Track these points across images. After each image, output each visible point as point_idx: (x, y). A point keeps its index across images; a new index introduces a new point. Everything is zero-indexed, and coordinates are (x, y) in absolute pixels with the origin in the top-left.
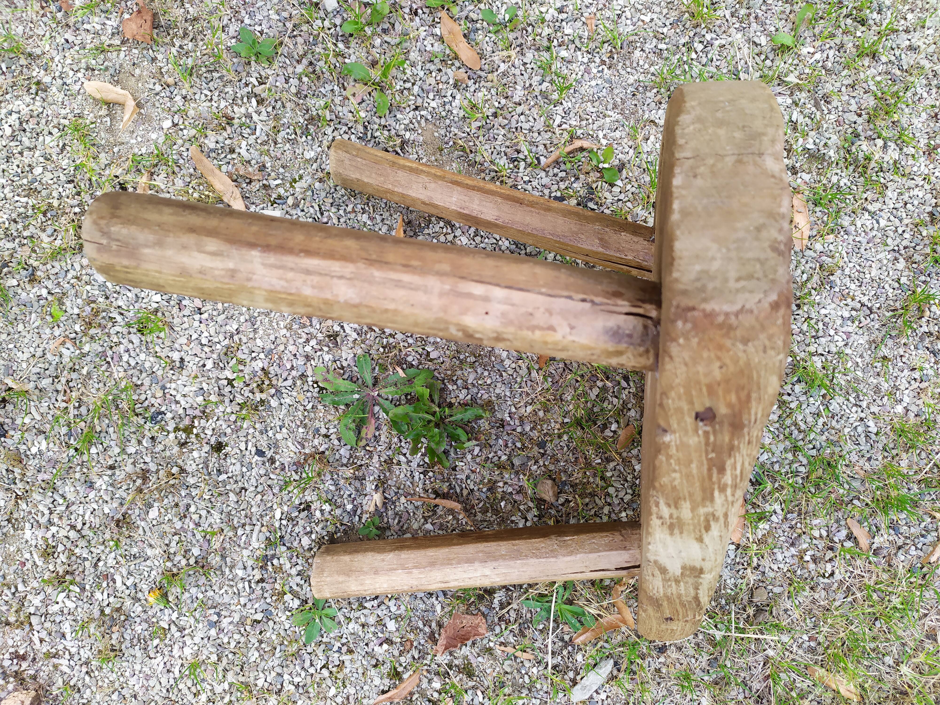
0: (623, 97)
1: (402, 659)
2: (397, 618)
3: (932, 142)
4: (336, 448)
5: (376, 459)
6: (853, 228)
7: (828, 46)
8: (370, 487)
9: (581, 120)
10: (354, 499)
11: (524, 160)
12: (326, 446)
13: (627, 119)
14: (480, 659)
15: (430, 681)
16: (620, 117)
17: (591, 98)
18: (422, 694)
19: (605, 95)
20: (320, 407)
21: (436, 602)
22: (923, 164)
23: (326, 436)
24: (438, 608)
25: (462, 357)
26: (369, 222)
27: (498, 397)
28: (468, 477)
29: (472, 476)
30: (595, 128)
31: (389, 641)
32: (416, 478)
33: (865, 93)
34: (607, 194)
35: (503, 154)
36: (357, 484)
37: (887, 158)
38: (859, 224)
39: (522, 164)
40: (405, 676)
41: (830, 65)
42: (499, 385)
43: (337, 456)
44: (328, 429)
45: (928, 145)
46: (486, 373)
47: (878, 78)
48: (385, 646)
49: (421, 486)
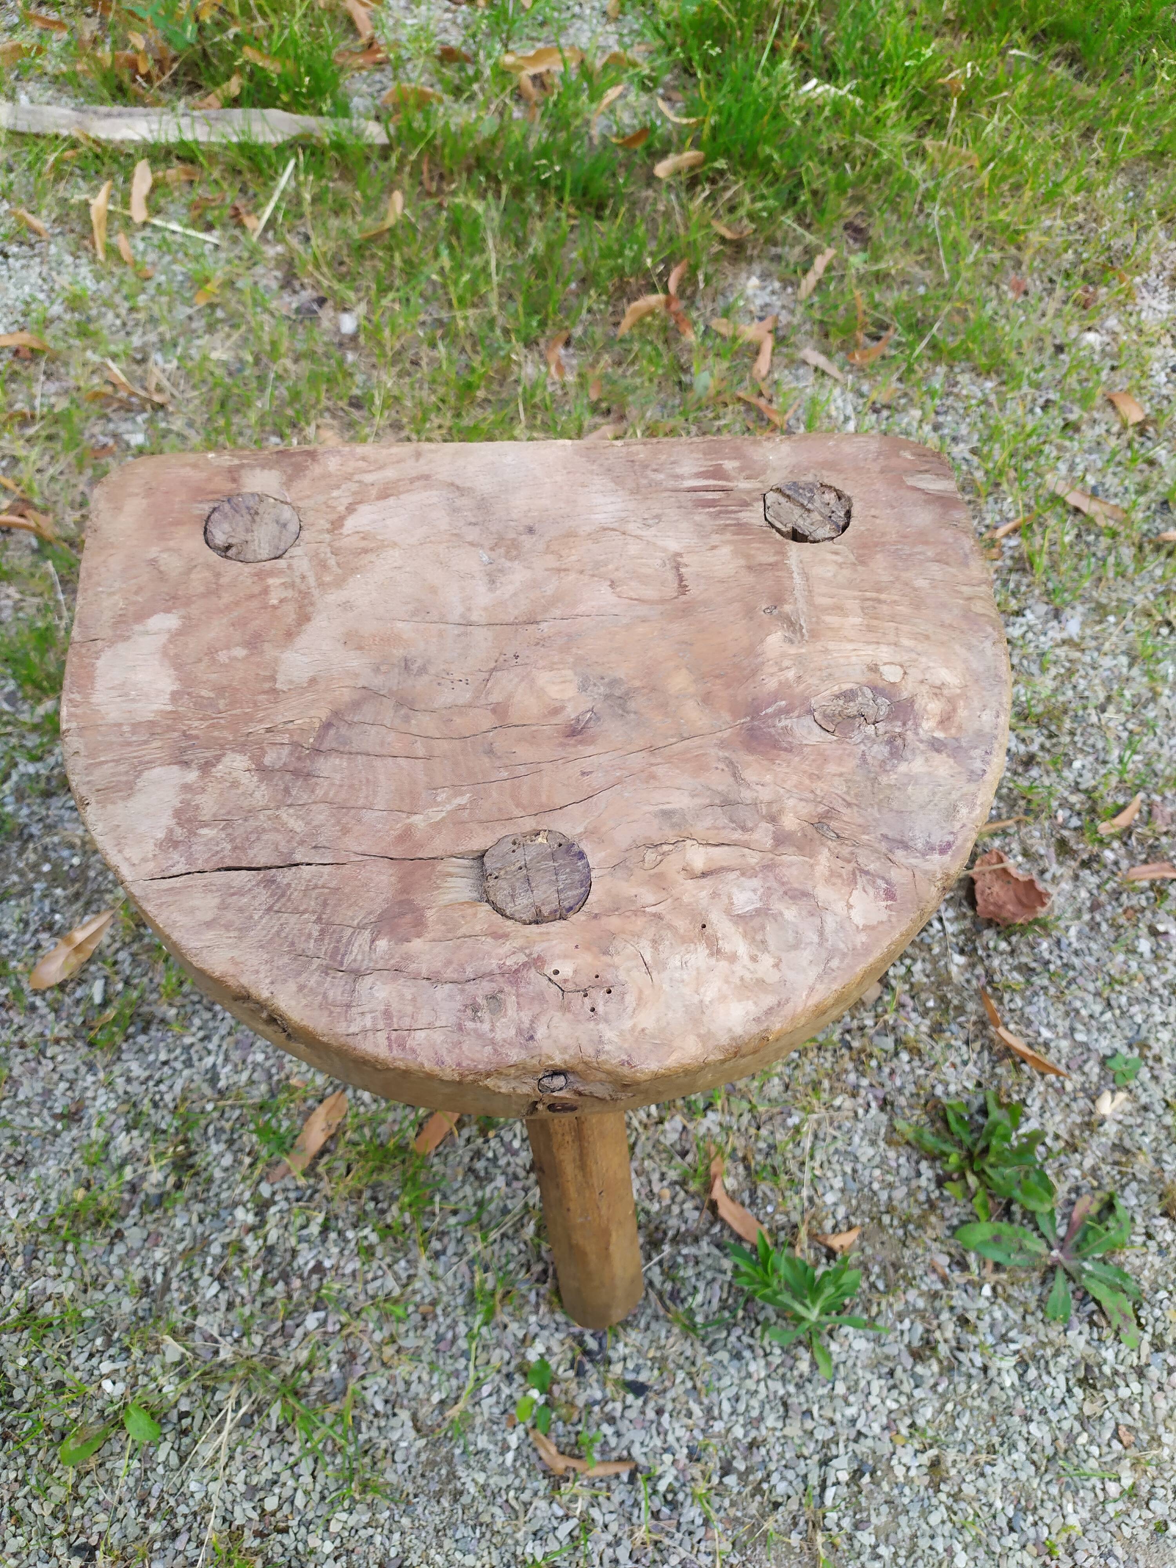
0: (433, 1502)
1: (1144, 903)
2: (1132, 951)
3: (59, 1126)
4: (1140, 1211)
5: (1088, 1163)
6: (256, 1076)
7: (78, 1375)
8: (1111, 1129)
9: (527, 1505)
10: (1140, 1125)
11: (655, 1492)
12: (1155, 1221)
13: (449, 1460)
14: (1042, 851)
15: (1116, 863)
16: (461, 1471)
17: (488, 1535)
18: (1131, 855)
19: (461, 1527)
20: (1146, 1285)
21: (1073, 940)
22: (98, 1103)
23: (1149, 1236)
24: (1073, 932)
25: (901, 1232)
26: (958, 1547)
27: (873, 1143)
28: (965, 1063)
29: (958, 1061)
30: (511, 1476)
31: (1154, 932)
32: (1038, 1104)
33: (86, 1262)
34: (556, 1348)
35: (684, 1528)
36: (1127, 1143)
37: (139, 1142)
38: (244, 1076)
39: (662, 1486)
40: (1146, 884)
41: (99, 1341)
42: (864, 1159)
43: (1143, 1198)
44: (1144, 1244)
45: (67, 1128)
46: (876, 1186)
47: (52, 1270)
48: (1161, 928)
49: (1035, 1091)
